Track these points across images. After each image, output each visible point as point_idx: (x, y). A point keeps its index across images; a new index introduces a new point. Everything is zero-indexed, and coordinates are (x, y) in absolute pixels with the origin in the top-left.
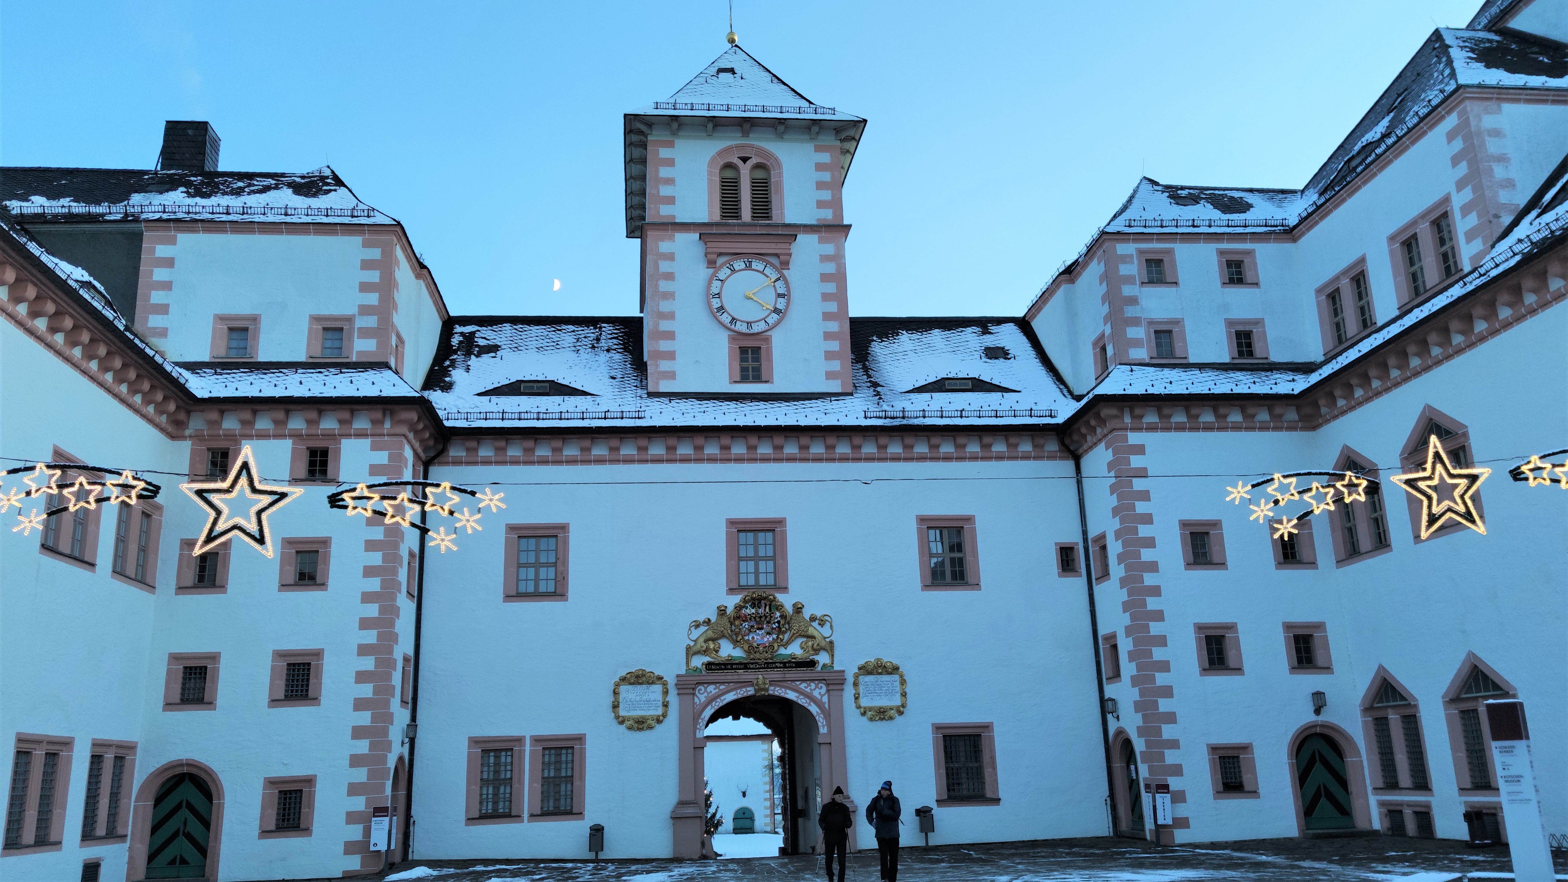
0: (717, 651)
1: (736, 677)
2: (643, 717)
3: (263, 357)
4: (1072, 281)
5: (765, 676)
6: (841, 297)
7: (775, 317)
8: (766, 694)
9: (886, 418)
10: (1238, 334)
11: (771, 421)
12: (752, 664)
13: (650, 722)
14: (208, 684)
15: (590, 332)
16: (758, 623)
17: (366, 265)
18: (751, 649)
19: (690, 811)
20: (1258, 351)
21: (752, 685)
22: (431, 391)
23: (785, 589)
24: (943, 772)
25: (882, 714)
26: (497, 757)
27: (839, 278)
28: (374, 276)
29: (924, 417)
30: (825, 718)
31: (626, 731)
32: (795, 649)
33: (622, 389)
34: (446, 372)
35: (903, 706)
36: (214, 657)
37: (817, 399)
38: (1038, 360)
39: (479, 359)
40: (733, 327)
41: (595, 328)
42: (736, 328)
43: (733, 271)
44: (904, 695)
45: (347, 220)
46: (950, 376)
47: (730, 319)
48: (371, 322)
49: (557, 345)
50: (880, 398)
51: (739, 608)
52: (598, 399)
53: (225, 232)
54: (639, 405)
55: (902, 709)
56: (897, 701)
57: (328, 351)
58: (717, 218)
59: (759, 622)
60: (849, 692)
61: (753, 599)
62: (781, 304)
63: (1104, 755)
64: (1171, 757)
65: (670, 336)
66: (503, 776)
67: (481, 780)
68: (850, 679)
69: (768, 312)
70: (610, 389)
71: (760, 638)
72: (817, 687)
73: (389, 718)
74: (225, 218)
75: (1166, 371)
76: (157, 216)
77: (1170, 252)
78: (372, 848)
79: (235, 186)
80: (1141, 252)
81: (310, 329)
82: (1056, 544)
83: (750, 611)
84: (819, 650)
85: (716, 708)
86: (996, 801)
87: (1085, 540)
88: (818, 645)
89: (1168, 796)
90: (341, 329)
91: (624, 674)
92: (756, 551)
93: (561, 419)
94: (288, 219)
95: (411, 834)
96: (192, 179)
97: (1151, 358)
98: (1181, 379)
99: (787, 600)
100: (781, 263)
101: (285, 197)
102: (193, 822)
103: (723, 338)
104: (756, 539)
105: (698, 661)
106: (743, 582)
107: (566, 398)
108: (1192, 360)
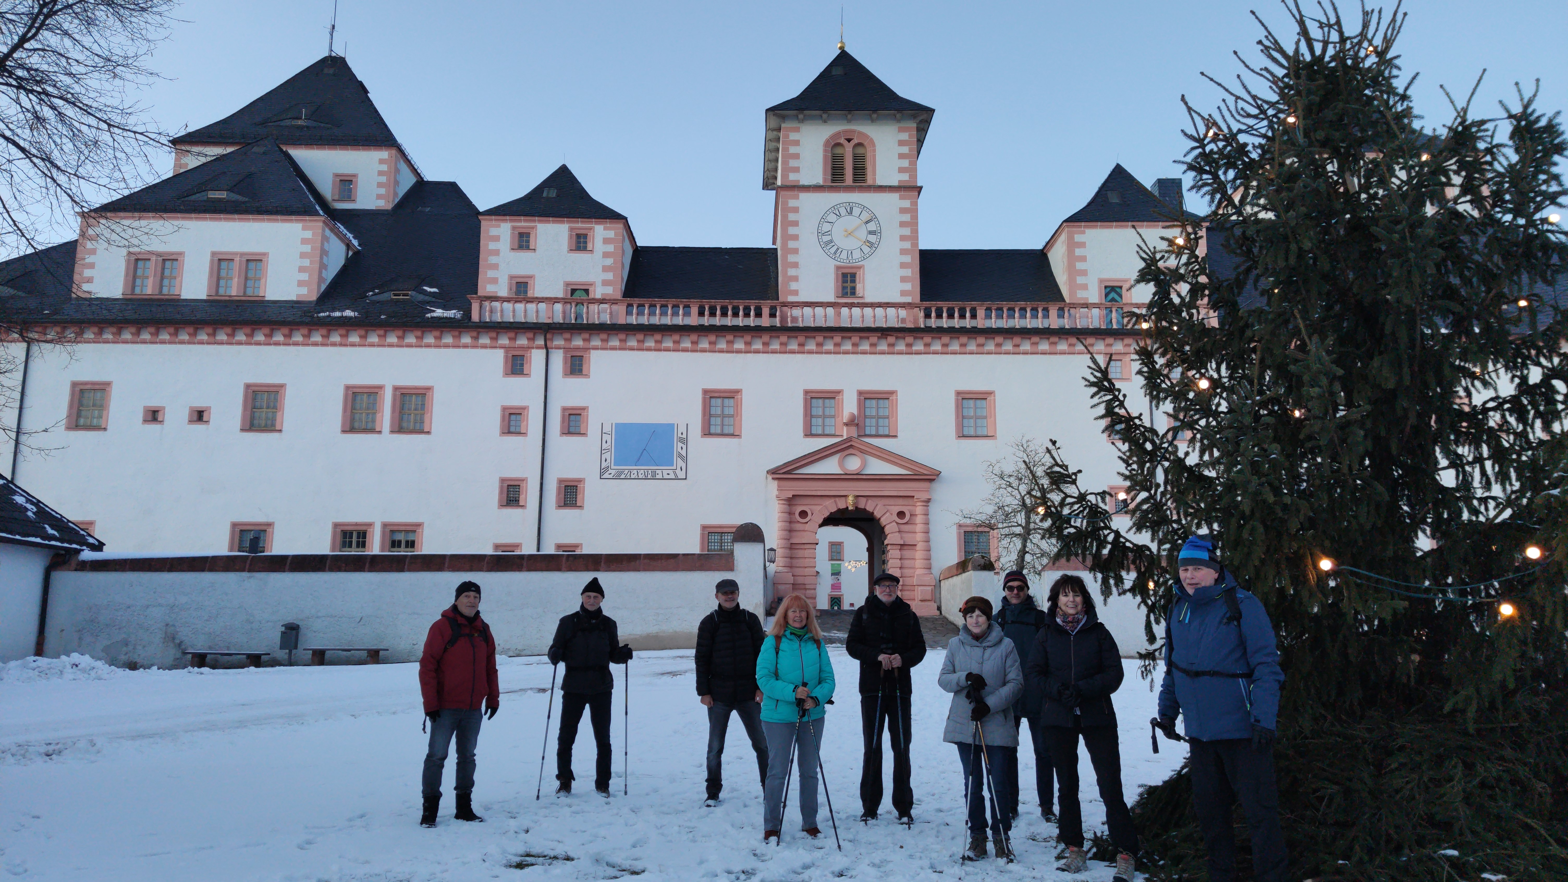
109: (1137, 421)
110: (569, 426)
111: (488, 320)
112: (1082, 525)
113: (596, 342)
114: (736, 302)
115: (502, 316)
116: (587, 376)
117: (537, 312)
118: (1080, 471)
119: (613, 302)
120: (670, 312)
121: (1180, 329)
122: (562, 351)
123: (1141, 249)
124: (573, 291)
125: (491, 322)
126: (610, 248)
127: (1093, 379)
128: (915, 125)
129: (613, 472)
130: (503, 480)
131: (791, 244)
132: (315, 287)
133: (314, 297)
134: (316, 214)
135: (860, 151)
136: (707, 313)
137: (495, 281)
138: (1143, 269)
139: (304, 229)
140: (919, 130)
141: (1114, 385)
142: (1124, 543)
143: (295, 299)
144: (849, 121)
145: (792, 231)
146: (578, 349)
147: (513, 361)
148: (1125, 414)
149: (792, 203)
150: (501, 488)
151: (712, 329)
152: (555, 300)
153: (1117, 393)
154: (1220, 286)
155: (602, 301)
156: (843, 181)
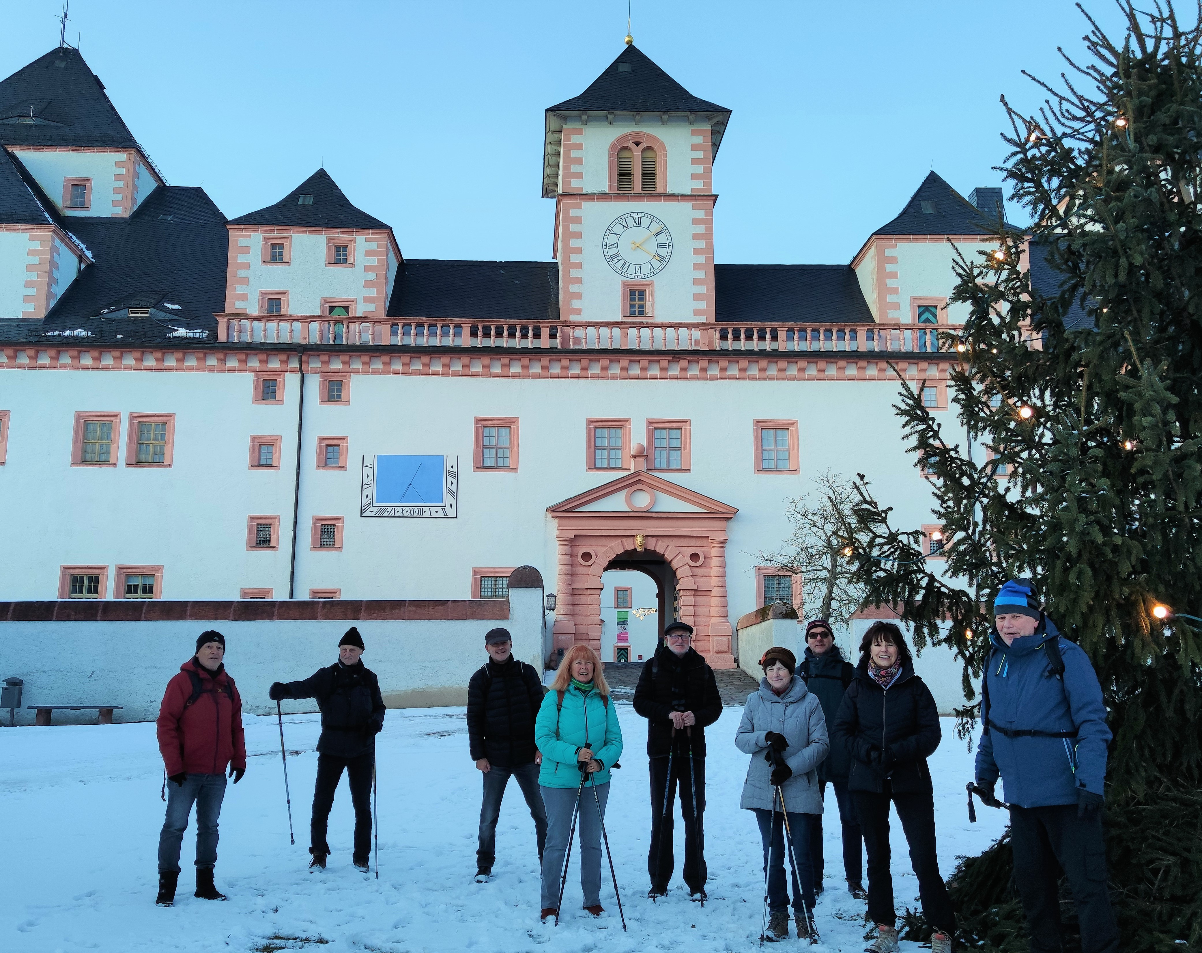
109: (953, 454)
110: (326, 458)
111: (236, 340)
112: (892, 569)
113: (357, 365)
114: (512, 322)
115: (252, 336)
116: (347, 403)
117: (291, 331)
118: (890, 509)
119: (376, 321)
120: (439, 332)
121: (1000, 352)
122: (319, 374)
123: (957, 263)
124: (332, 309)
125: (240, 343)
126: (373, 261)
127: (904, 407)
128: (710, 128)
129: (375, 509)
130: (252, 519)
131: (574, 258)
132: (44, 303)
133: (42, 314)
134: (46, 222)
135: (649, 155)
136: (480, 333)
137: (244, 297)
138: (959, 286)
139: (31, 239)
140: (713, 132)
141: (927, 414)
142: (939, 588)
143: (20, 316)
144: (637, 123)
145: (574, 243)
146: (337, 372)
147: (264, 386)
148: (941, 446)
149: (574, 213)
150: (250, 527)
151: (486, 351)
152: (312, 319)
153: (931, 423)
154: (1043, 304)
155: (363, 320)
156: (631, 188)
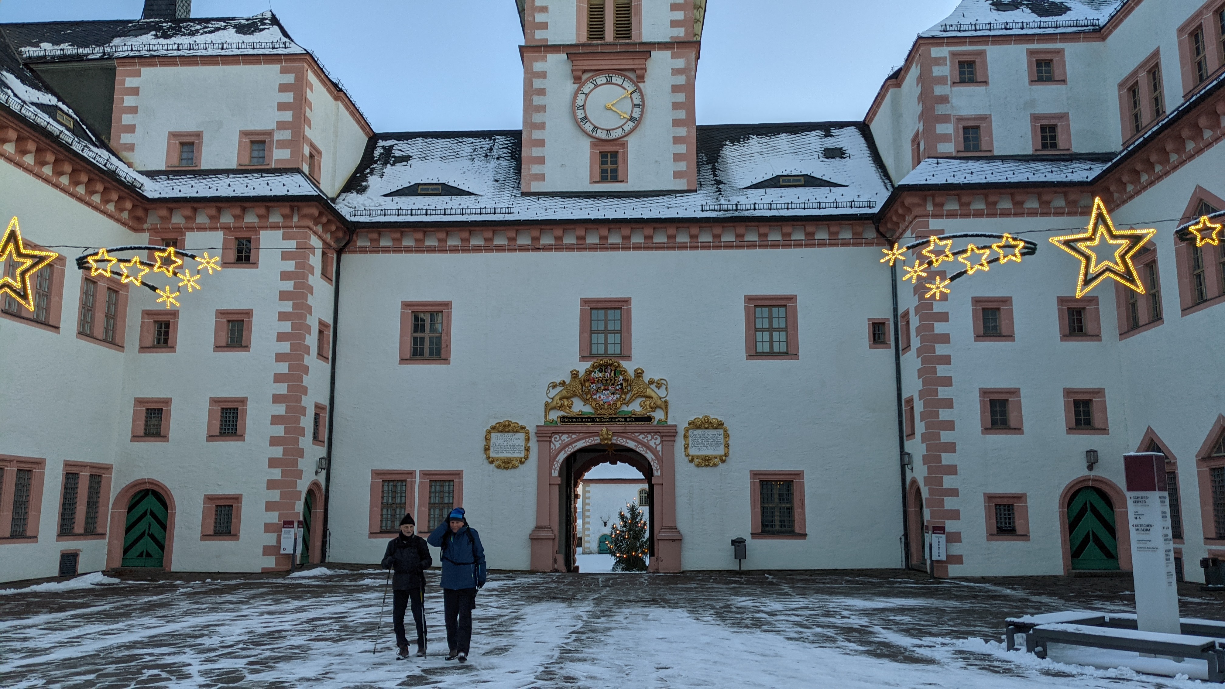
0: (570, 407)
1: (585, 429)
2: (509, 459)
3: (204, 165)
4: (899, 85)
5: (609, 428)
6: (689, 106)
7: (631, 124)
8: (610, 443)
9: (720, 211)
10: (1043, 128)
11: (620, 215)
12: (599, 418)
13: (514, 462)
14: (163, 423)
15: (486, 143)
16: (604, 385)
17: (283, 88)
18: (598, 406)
19: (544, 534)
20: (1061, 143)
21: (598, 435)
22: (349, 193)
23: (628, 357)
24: (759, 510)
25: (707, 462)
26: (394, 486)
27: (689, 89)
28: (289, 97)
29: (755, 209)
30: (659, 463)
31: (496, 469)
32: (636, 407)
33: (501, 189)
34: (364, 178)
35: (726, 456)
36: (167, 402)
37: (664, 195)
38: (871, 159)
39: (393, 167)
40: (594, 134)
41: (490, 140)
42: (597, 135)
43: (596, 86)
44: (727, 446)
45: (267, 52)
46: (785, 173)
47: (592, 127)
48: (286, 135)
49: (457, 156)
50: (720, 194)
51: (589, 372)
52: (479, 198)
53: (176, 65)
54: (511, 203)
55: (724, 458)
56: (721, 451)
57: (255, 160)
58: (584, 39)
59: (606, 384)
60: (680, 443)
61: (601, 365)
62: (636, 113)
63: (901, 500)
64: (950, 503)
65: (541, 143)
66: (398, 501)
67: (382, 503)
68: (681, 432)
69: (625, 120)
70: (492, 190)
71: (606, 397)
72: (653, 437)
73: (300, 453)
74: (175, 53)
75: (971, 163)
76: (126, 54)
77: (982, 53)
78: (282, 552)
79: (193, 29)
80: (953, 54)
81: (240, 142)
82: (869, 320)
83: (598, 375)
84: (656, 408)
85: (569, 453)
86: (804, 536)
87: (896, 316)
88: (655, 403)
89: (944, 536)
90: (264, 142)
91: (494, 424)
92: (606, 326)
93: (445, 214)
94: (223, 53)
95: (328, 543)
96: (164, 24)
97: (958, 151)
98: (982, 169)
99: (629, 367)
100: (638, 77)
101: (230, 36)
102: (155, 525)
103: (585, 144)
104: (606, 315)
105: (554, 415)
106: (594, 351)
107: (454, 197)
108: (996, 153)
